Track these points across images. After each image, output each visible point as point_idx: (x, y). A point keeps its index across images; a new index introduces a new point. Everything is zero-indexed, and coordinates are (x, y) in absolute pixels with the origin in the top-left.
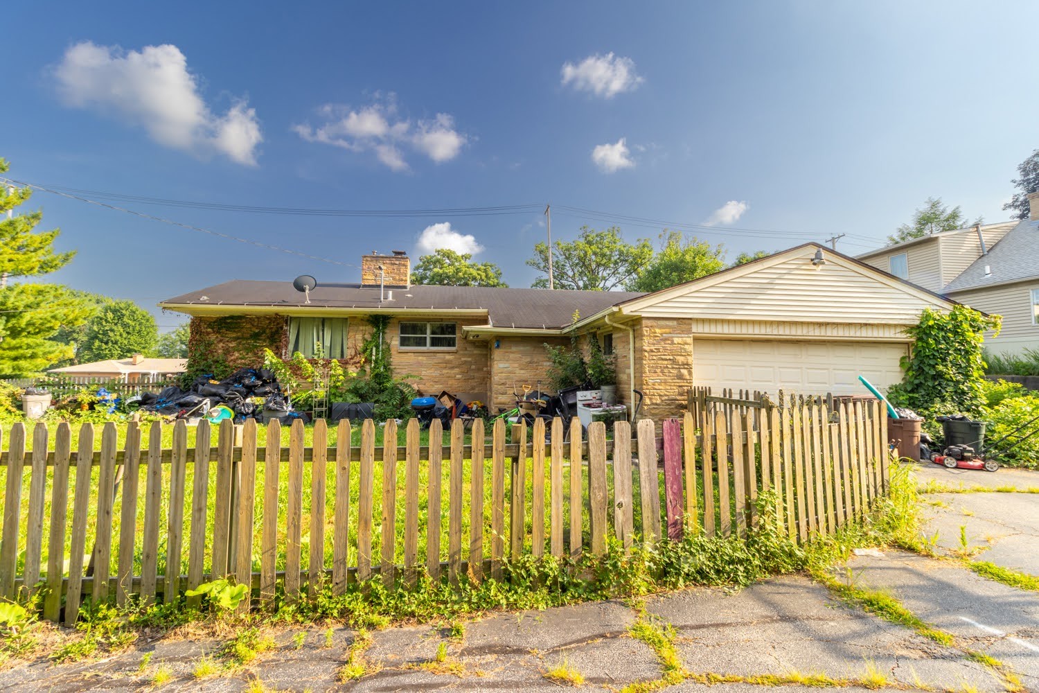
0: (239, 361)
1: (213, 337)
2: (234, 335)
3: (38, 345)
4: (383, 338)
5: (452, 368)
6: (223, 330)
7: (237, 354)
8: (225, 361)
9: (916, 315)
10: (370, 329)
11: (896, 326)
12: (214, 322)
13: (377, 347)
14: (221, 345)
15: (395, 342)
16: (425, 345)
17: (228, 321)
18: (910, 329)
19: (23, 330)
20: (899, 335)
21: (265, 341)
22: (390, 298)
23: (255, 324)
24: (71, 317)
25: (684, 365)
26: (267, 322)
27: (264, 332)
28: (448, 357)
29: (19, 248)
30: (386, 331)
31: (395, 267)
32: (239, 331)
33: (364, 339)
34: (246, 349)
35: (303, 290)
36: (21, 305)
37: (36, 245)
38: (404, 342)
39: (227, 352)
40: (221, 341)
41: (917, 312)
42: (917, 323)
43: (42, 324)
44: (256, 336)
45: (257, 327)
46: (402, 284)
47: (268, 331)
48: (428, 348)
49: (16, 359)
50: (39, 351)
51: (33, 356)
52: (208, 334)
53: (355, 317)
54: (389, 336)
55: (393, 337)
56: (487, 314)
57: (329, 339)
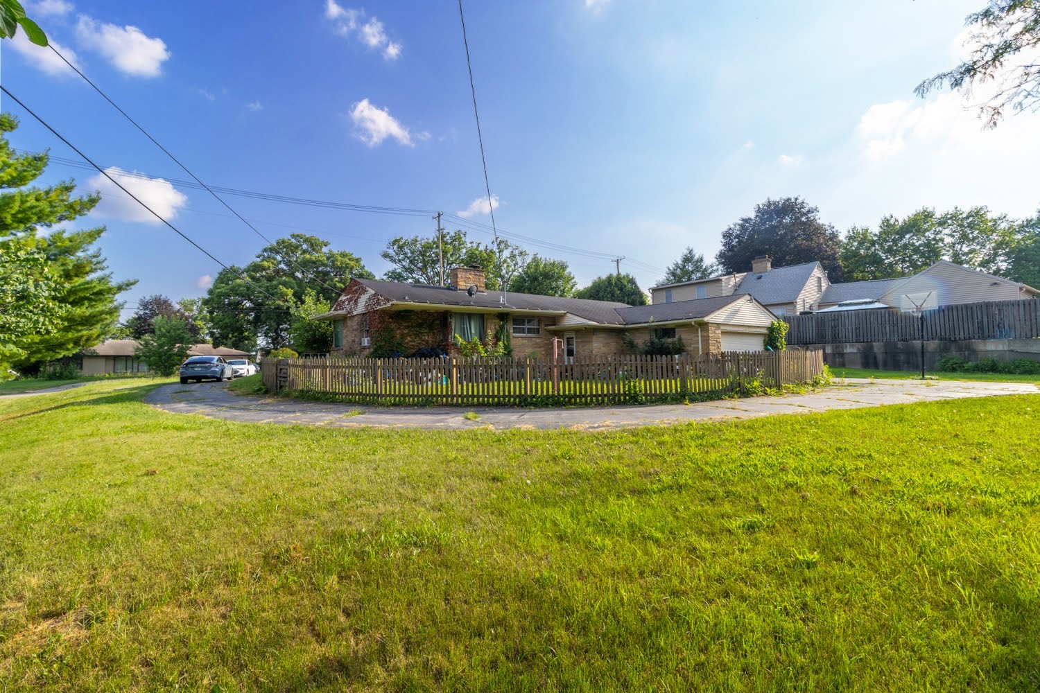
0: (411, 343)
1: (393, 326)
2: (406, 324)
4: (506, 328)
5: (540, 347)
7: (409, 338)
10: (499, 322)
13: (503, 334)
14: (398, 331)
16: (524, 332)
17: (402, 314)
27: (426, 323)
30: (508, 323)
33: (496, 328)
34: (414, 334)
38: (514, 331)
39: (403, 336)
40: (398, 328)
44: (420, 325)
45: (421, 318)
46: (481, 289)
47: (428, 322)
48: (525, 334)
52: (390, 323)
53: (490, 314)
54: (508, 327)
55: (510, 327)
56: (565, 314)
57: (474, 328)
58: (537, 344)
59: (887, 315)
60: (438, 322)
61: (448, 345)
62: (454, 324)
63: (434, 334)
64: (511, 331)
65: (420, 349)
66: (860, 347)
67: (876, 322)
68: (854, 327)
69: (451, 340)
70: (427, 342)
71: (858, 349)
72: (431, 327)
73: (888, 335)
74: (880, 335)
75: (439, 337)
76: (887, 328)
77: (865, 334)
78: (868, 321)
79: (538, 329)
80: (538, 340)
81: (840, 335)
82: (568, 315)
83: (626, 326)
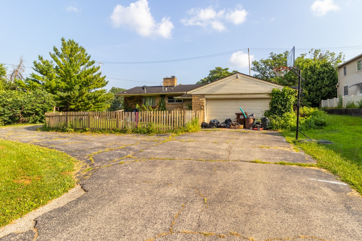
3: (102, 105)
4: (164, 101)
5: (181, 108)
6: (131, 100)
8: (131, 107)
9: (270, 90)
10: (161, 98)
11: (265, 93)
12: (129, 98)
13: (162, 103)
15: (167, 102)
16: (174, 102)
18: (270, 94)
19: (99, 101)
20: (266, 96)
21: (136, 102)
22: (166, 90)
24: (108, 97)
25: (202, 105)
26: (139, 97)
28: (180, 105)
29: (98, 81)
30: (165, 99)
31: (172, 81)
32: (133, 100)
33: (159, 101)
35: (144, 89)
36: (97, 95)
37: (101, 80)
38: (169, 101)
40: (130, 102)
41: (271, 89)
42: (271, 92)
43: (102, 99)
45: (137, 99)
46: (173, 85)
48: (175, 103)
49: (98, 108)
50: (102, 106)
51: (101, 107)
52: (128, 101)
53: (157, 96)
62: (144, 100)
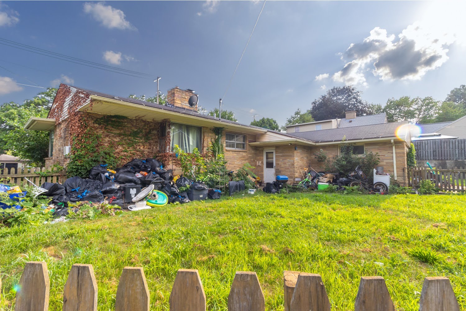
0: (123, 153)
1: (100, 132)
2: (118, 132)
5: (246, 160)
6: (109, 127)
7: (120, 148)
12: (101, 119)
14: (107, 139)
16: (234, 147)
17: (113, 119)
21: (141, 138)
23: (135, 124)
26: (143, 124)
27: (141, 131)
32: (122, 129)
33: (212, 142)
34: (127, 143)
38: (227, 145)
39: (112, 145)
40: (107, 136)
44: (135, 134)
45: (136, 127)
47: (144, 131)
48: (235, 149)
52: (96, 128)
53: (207, 128)
54: (222, 141)
55: (224, 142)
56: (266, 132)
57: (192, 140)
58: (244, 157)
59: (457, 143)
60: (155, 132)
61: (165, 156)
62: (173, 133)
63: (150, 144)
64: (225, 145)
65: (133, 160)
66: (437, 163)
67: (448, 147)
68: (432, 150)
69: (169, 151)
70: (142, 152)
71: (435, 164)
72: (147, 136)
73: (457, 156)
74: (452, 155)
75: (156, 148)
76: (457, 152)
77: (440, 155)
78: (443, 147)
79: (243, 144)
80: (244, 154)
81: (422, 155)
82: (268, 133)
83: (317, 144)
